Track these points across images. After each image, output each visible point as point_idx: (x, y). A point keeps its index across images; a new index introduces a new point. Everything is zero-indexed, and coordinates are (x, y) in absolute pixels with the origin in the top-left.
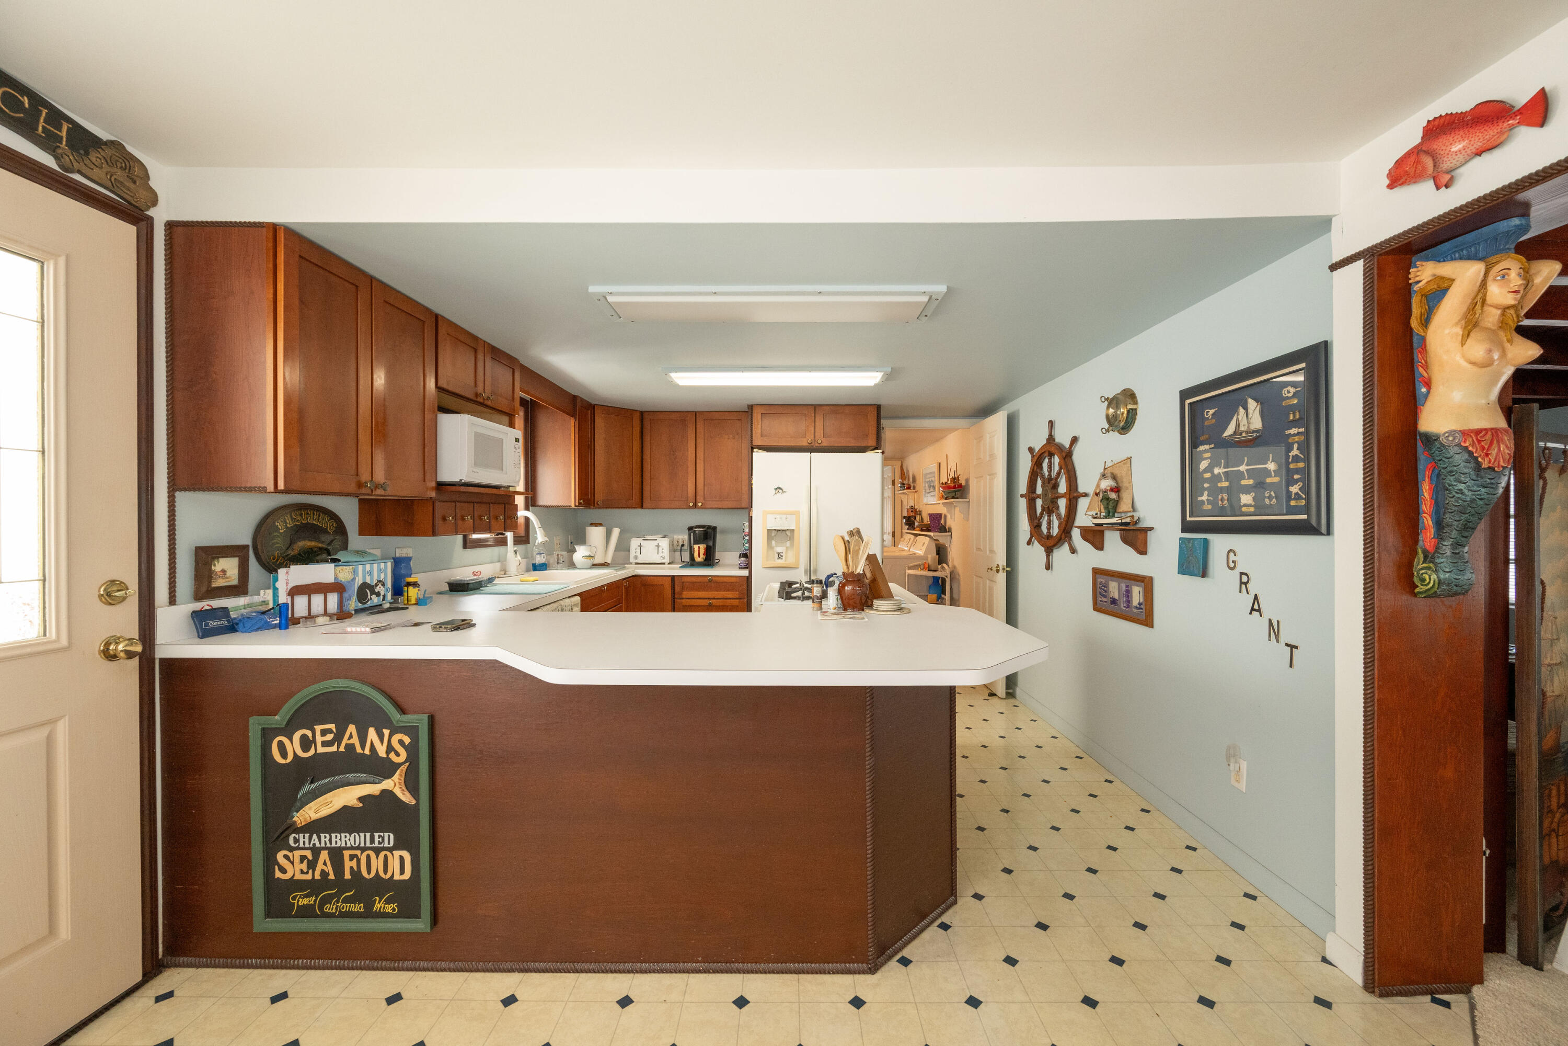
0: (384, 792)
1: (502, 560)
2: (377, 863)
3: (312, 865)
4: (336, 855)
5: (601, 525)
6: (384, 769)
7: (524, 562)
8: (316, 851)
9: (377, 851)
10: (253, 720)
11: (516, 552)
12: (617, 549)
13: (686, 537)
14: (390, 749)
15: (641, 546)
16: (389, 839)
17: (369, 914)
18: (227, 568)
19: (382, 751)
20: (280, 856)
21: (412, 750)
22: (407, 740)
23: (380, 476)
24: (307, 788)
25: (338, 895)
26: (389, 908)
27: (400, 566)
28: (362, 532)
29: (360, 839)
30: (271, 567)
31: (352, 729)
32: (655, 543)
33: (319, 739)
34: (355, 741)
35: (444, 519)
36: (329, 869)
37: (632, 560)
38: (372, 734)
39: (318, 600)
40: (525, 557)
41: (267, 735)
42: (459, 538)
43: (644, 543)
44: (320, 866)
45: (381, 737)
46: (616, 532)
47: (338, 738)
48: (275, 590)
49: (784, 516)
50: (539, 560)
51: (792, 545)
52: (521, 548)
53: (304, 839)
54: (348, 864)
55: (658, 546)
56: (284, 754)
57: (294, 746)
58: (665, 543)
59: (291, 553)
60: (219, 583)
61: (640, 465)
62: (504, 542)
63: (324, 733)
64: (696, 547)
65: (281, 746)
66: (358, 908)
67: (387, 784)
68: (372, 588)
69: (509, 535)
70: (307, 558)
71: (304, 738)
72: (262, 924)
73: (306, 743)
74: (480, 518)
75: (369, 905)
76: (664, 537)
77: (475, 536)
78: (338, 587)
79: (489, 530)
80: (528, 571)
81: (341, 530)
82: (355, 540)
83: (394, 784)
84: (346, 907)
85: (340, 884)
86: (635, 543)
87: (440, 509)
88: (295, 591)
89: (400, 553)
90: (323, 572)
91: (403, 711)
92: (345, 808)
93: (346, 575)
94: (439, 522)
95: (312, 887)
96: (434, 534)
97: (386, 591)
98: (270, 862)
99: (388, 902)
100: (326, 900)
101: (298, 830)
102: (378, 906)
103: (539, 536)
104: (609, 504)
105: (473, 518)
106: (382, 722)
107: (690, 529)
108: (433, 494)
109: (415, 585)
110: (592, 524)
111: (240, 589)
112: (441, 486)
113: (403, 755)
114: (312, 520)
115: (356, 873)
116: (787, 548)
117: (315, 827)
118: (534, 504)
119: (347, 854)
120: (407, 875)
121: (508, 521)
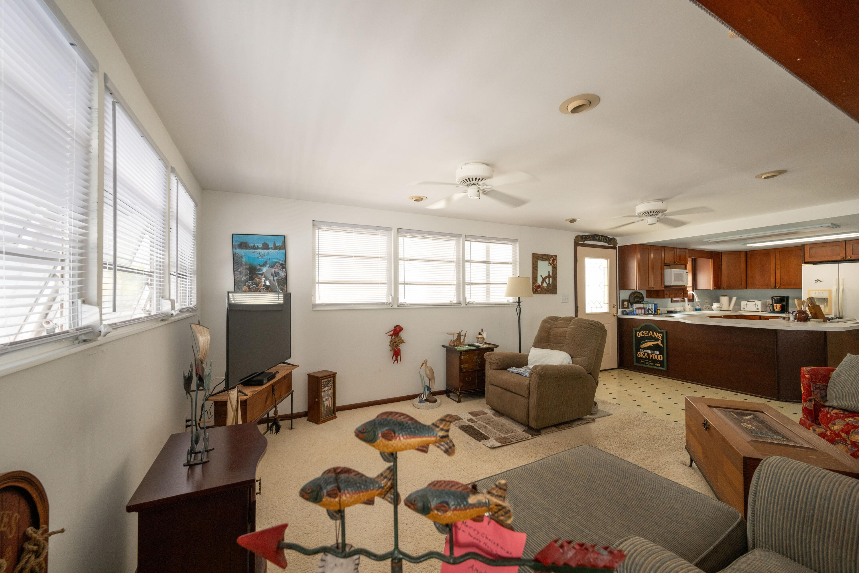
0: (657, 344)
1: (684, 307)
2: (656, 357)
3: (644, 355)
4: (648, 354)
5: (726, 296)
6: (657, 340)
7: (692, 308)
8: (645, 353)
9: (656, 354)
10: (634, 329)
11: (689, 304)
12: (735, 305)
13: (770, 301)
14: (658, 336)
15: (746, 304)
16: (658, 353)
17: (654, 365)
18: (626, 303)
19: (657, 336)
20: (638, 353)
21: (663, 337)
22: (661, 335)
23: (653, 286)
24: (643, 341)
25: (649, 361)
26: (658, 365)
27: (655, 305)
28: (646, 297)
29: (653, 352)
30: (632, 304)
31: (651, 332)
32: (754, 303)
33: (645, 333)
34: (652, 334)
35: (667, 294)
36: (647, 356)
37: (742, 309)
38: (655, 333)
39: (640, 310)
40: (693, 306)
41: (636, 332)
42: (670, 299)
43: (748, 303)
44: (645, 356)
45: (656, 334)
46: (734, 299)
47: (649, 333)
48: (633, 308)
49: (822, 292)
50: (697, 307)
51: (827, 304)
52: (691, 303)
53: (642, 350)
54: (650, 356)
55: (755, 304)
56: (639, 335)
57: (641, 334)
58: (759, 304)
59: (635, 301)
60: (625, 306)
61: (745, 271)
62: (684, 301)
63: (646, 332)
64: (775, 305)
65: (638, 334)
66: (652, 364)
67: (658, 342)
68: (650, 309)
69: (686, 299)
70: (638, 302)
71: (642, 333)
72: (635, 364)
73: (643, 334)
74: (676, 294)
75: (654, 364)
76: (760, 301)
77: (674, 299)
78: (644, 308)
79: (679, 297)
80: (693, 310)
81: (643, 297)
82: (646, 299)
83: (659, 343)
84: (650, 364)
85: (649, 360)
86: (743, 303)
87: (665, 292)
88: (636, 309)
89: (655, 303)
90: (641, 305)
91: (661, 330)
92: (650, 346)
93: (645, 306)
94: (665, 295)
95: (644, 359)
96: (664, 298)
97: (653, 310)
98: (637, 354)
99: (658, 364)
100: (647, 362)
101: (641, 349)
102: (656, 364)
103: (696, 299)
104: (729, 288)
105: (674, 294)
106: (657, 331)
107: (772, 298)
108: (664, 289)
109: (659, 310)
110: (722, 296)
111: (627, 308)
112: (666, 287)
113: (661, 338)
114: (637, 295)
115: (652, 358)
116: (825, 306)
117: (645, 348)
118: (696, 289)
119: (650, 354)
120: (662, 359)
121: (685, 295)
